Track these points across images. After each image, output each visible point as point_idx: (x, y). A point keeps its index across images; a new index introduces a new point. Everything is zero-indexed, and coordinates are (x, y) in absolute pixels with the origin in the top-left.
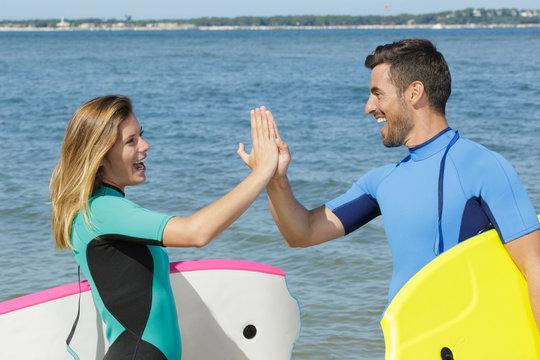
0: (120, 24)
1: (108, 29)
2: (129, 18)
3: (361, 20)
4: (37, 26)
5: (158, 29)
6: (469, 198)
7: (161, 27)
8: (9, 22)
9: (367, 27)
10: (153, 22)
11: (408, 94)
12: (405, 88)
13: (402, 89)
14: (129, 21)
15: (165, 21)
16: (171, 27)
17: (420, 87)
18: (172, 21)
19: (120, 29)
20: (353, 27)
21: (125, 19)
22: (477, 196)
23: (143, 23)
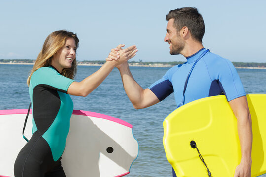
0: (137, 64)
1: (131, 66)
2: (141, 61)
3: (248, 65)
4: (99, 64)
5: (154, 66)
6: (213, 80)
7: (156, 66)
8: (87, 61)
9: (251, 68)
10: (152, 63)
11: (182, 32)
12: (180, 30)
13: (179, 29)
14: (141, 63)
15: (157, 63)
16: (160, 66)
17: (186, 29)
18: (161, 63)
19: (137, 66)
20: (245, 68)
21: (139, 61)
22: (217, 79)
23: (148, 64)
